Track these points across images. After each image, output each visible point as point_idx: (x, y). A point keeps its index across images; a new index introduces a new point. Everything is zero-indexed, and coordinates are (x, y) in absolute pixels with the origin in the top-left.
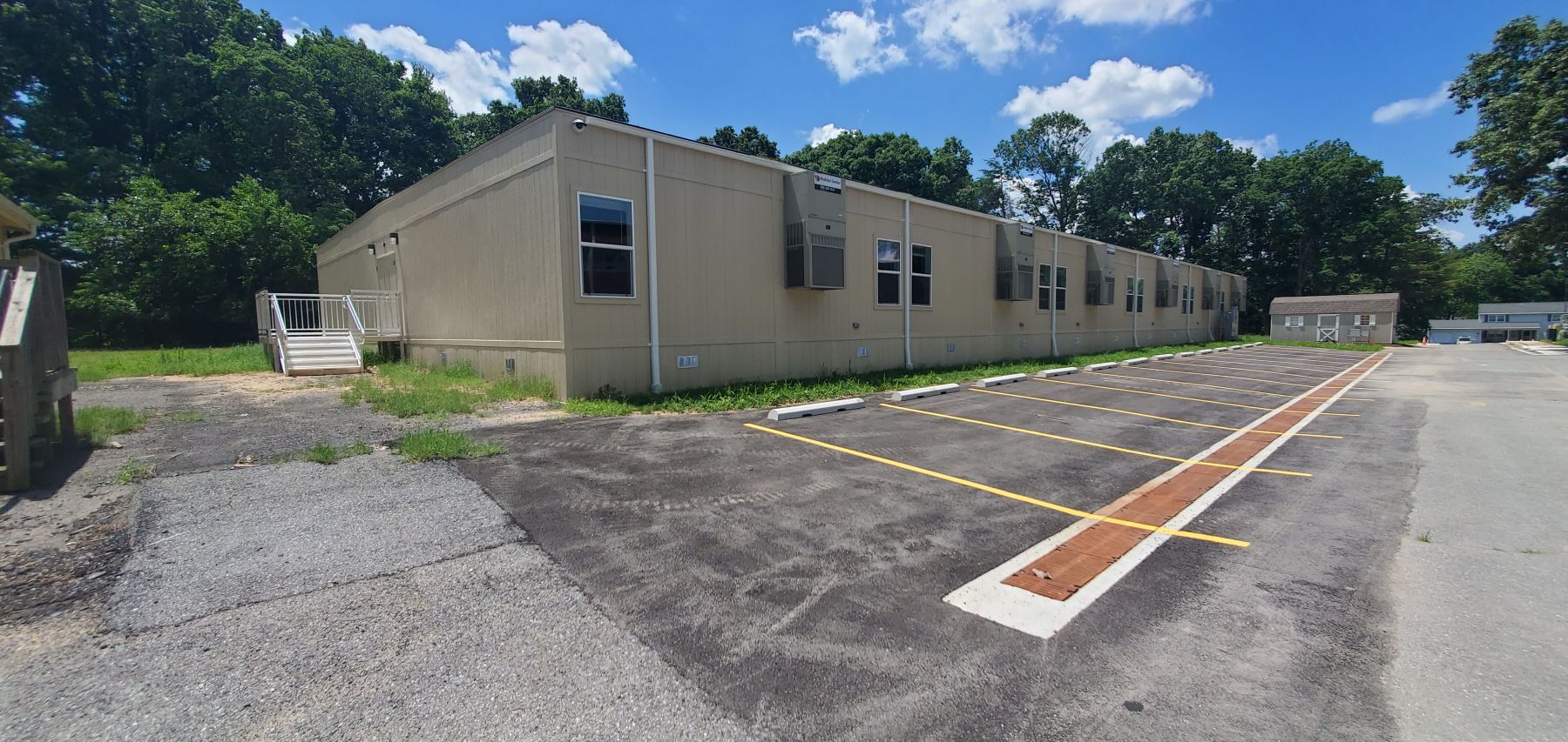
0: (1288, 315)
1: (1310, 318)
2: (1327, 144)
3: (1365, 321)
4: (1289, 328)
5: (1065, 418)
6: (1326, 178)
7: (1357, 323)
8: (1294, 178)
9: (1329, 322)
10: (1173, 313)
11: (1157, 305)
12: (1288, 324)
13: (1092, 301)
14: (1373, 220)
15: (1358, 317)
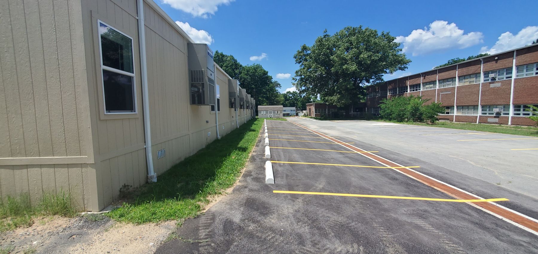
0: (262, 111)
1: (267, 111)
2: (257, 65)
3: (278, 112)
4: (262, 114)
7: (276, 113)
8: (252, 73)
9: (270, 113)
12: (262, 113)
14: (268, 86)
15: (276, 111)
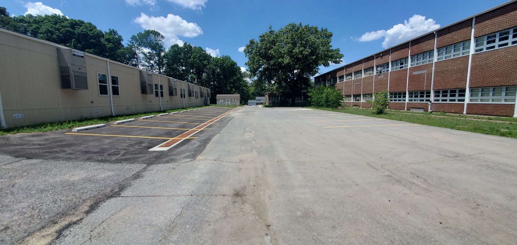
0: (220, 99)
1: (224, 100)
3: (234, 101)
4: (220, 102)
5: (166, 125)
6: (226, 65)
8: (220, 64)
9: (228, 101)
10: (193, 98)
11: (189, 96)
13: (171, 95)
